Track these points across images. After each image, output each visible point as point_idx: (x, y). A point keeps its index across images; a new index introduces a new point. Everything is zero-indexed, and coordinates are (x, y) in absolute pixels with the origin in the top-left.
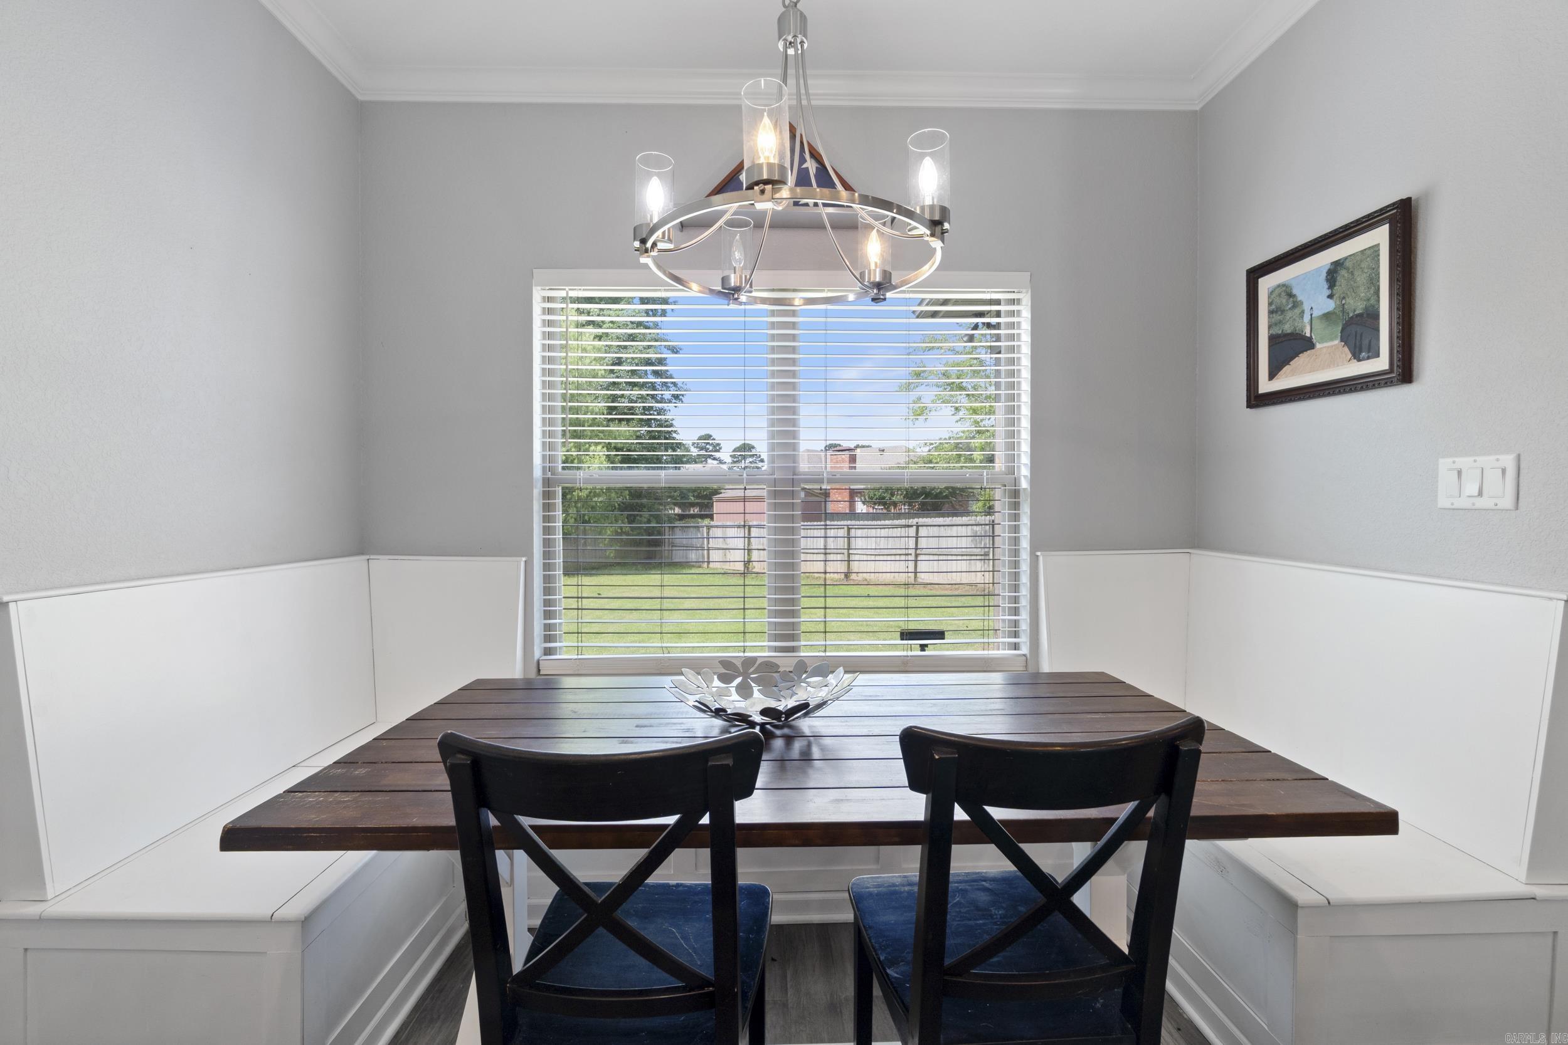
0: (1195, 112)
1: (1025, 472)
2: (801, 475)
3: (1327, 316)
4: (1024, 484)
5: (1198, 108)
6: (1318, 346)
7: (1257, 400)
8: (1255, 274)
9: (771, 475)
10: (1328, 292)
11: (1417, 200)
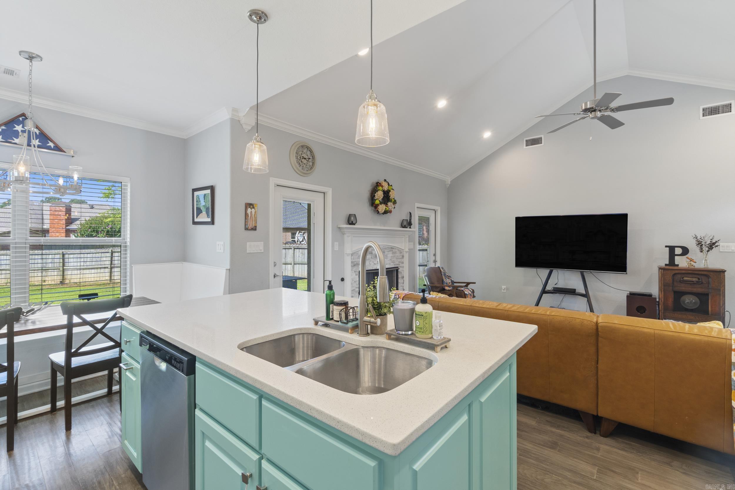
0: (185, 139)
1: (128, 240)
2: (28, 240)
3: (204, 206)
4: (128, 244)
5: (186, 138)
6: (203, 212)
7: (194, 223)
8: (194, 190)
9: (14, 240)
10: (204, 200)
11: (215, 186)
